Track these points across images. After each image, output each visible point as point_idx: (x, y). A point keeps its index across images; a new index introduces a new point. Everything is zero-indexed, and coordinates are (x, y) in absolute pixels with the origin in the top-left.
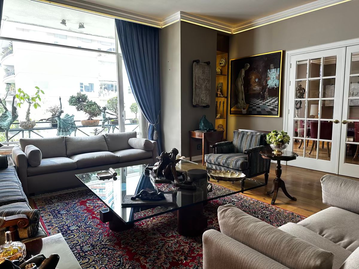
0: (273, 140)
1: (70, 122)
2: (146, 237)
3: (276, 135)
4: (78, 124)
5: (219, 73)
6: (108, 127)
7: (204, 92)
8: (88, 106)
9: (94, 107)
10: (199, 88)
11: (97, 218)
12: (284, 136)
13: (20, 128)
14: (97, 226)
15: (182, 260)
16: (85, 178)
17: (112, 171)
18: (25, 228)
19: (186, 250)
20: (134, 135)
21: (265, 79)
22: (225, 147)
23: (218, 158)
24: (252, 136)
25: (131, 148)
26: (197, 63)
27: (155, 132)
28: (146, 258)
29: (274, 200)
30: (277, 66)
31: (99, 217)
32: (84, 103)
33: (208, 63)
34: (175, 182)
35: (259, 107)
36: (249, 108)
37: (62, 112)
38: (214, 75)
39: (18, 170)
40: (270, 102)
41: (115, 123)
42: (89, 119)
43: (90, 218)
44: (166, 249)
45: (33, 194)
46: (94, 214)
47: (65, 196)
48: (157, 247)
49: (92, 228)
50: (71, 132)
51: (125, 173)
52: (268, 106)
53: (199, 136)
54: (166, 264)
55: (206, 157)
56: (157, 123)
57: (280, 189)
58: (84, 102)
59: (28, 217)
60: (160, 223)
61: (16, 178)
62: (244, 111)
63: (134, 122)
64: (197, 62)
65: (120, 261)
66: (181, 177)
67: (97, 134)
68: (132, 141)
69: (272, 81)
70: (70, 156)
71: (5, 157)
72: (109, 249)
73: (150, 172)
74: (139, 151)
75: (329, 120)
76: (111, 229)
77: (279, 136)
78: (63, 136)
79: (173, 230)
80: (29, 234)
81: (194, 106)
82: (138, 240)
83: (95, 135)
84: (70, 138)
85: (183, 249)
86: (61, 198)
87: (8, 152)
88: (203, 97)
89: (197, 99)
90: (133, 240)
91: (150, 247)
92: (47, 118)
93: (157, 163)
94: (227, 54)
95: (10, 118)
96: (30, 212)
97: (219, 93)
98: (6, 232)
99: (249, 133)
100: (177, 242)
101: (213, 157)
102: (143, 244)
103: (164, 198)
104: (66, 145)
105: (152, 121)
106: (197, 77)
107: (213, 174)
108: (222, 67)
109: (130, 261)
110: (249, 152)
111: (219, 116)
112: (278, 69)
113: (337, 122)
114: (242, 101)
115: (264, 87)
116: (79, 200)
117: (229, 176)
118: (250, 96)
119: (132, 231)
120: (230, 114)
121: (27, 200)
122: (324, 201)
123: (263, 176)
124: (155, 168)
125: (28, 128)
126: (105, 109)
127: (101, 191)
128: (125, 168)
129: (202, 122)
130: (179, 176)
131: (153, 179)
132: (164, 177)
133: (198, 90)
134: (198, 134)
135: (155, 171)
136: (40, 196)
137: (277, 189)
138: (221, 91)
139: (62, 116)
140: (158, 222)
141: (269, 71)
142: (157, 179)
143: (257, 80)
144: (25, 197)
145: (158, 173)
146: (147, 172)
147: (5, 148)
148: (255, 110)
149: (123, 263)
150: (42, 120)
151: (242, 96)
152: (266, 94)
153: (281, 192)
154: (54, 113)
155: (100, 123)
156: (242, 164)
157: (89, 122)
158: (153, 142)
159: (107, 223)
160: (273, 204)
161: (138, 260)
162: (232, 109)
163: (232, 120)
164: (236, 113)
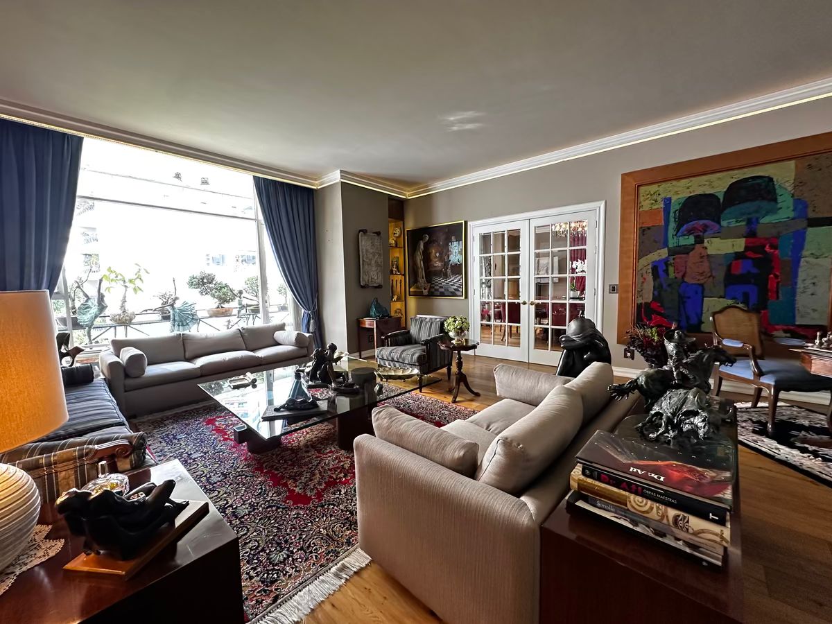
0: (451, 327)
1: (189, 312)
2: (296, 456)
3: (455, 321)
4: (200, 314)
5: (394, 245)
6: (247, 316)
7: (374, 269)
8: (217, 289)
9: (225, 290)
10: (368, 265)
11: (231, 440)
12: (463, 323)
13: (111, 323)
14: (230, 449)
15: (340, 478)
16: (214, 388)
17: (250, 376)
18: (127, 457)
19: (347, 466)
20: (282, 327)
21: (446, 254)
22: (400, 337)
23: (391, 352)
24: (432, 323)
25: (279, 344)
26: (364, 233)
27: (312, 321)
28: (295, 481)
29: (455, 398)
30: (459, 239)
31: (233, 437)
32: (211, 285)
33: (378, 234)
34: (333, 385)
35: (442, 287)
36: (431, 287)
37: (177, 298)
38: (387, 248)
39: (110, 383)
40: (454, 281)
41: (256, 311)
42: (218, 307)
43: (220, 441)
44: (322, 467)
45: (135, 417)
46: (226, 434)
47: (184, 414)
48: (310, 466)
49: (224, 453)
50: (191, 325)
51: (271, 378)
52: (452, 285)
53: (370, 325)
54: (321, 485)
55: (377, 351)
56: (314, 309)
57: (462, 383)
58: (210, 283)
59: (130, 442)
60: (315, 437)
61: (108, 396)
62: (425, 292)
63: (283, 308)
64: (364, 231)
65: (261, 489)
66: (341, 379)
67: (230, 326)
68: (279, 335)
69: (455, 258)
70: (190, 360)
71: (88, 367)
72: (247, 476)
73: (302, 375)
74: (290, 348)
75: (516, 301)
76: (249, 451)
77: (457, 322)
78: (178, 333)
79: (332, 444)
80: (131, 465)
81: (362, 287)
82: (285, 461)
83: (228, 328)
84: (189, 336)
85: (343, 465)
86: (176, 419)
87: (91, 359)
88: (373, 275)
89: (366, 278)
90: (279, 461)
91: (302, 468)
92: (154, 308)
93: (310, 364)
94: (402, 222)
95: (94, 310)
96: (132, 436)
97: (394, 269)
98: (100, 464)
99: (427, 320)
100: (336, 458)
101: (386, 351)
102: (293, 465)
103: (317, 406)
104: (184, 345)
105: (307, 307)
106: (364, 250)
107: (381, 372)
108: (397, 237)
109: (274, 487)
110: (427, 342)
111: (395, 298)
112: (461, 242)
113: (525, 303)
114: (422, 281)
115: (446, 264)
116: (204, 418)
117: (400, 373)
118: (430, 274)
119: (278, 451)
120: (410, 295)
121: (126, 423)
122: (498, 394)
123: (445, 370)
124: (308, 370)
125: (124, 323)
126: (241, 292)
127: (241, 405)
128: (271, 371)
129: (373, 306)
130: (338, 377)
131: (306, 384)
132: (318, 380)
133: (366, 267)
134: (368, 323)
135: (308, 373)
136: (145, 418)
137: (458, 383)
138: (397, 267)
139: (178, 305)
140: (313, 437)
141: (450, 244)
142: (310, 383)
143: (437, 255)
144: (123, 419)
145: (312, 375)
146: (298, 376)
147: (88, 352)
148: (437, 290)
149: (265, 491)
150: (146, 311)
151: (422, 273)
152: (449, 271)
153: (462, 387)
154: (164, 300)
155: (235, 312)
156: (419, 358)
157: (218, 311)
158: (307, 335)
159: (244, 444)
160: (454, 402)
161: (285, 485)
162: (411, 290)
163: (412, 302)
164: (415, 294)
